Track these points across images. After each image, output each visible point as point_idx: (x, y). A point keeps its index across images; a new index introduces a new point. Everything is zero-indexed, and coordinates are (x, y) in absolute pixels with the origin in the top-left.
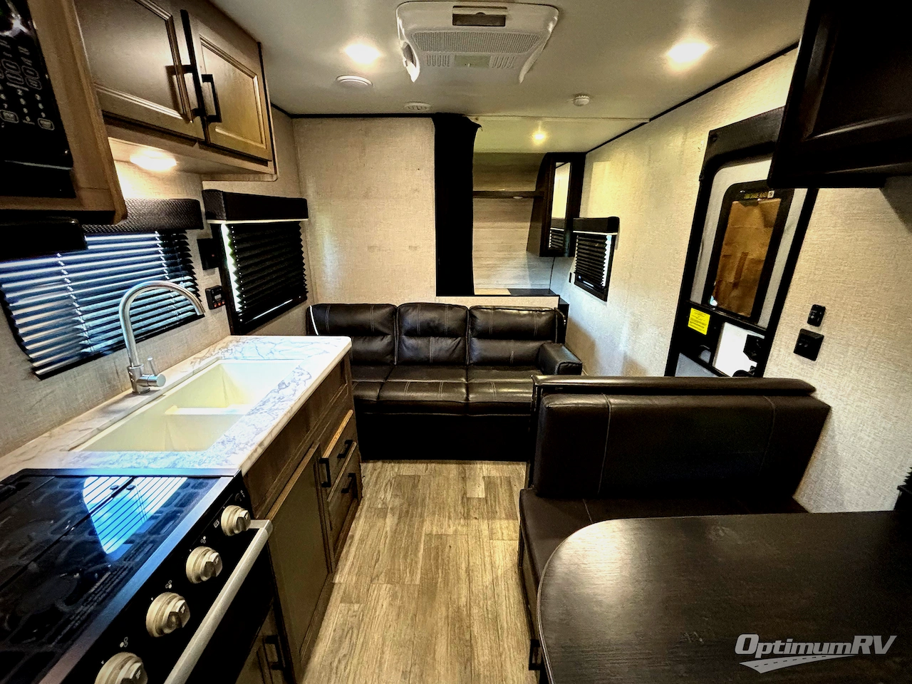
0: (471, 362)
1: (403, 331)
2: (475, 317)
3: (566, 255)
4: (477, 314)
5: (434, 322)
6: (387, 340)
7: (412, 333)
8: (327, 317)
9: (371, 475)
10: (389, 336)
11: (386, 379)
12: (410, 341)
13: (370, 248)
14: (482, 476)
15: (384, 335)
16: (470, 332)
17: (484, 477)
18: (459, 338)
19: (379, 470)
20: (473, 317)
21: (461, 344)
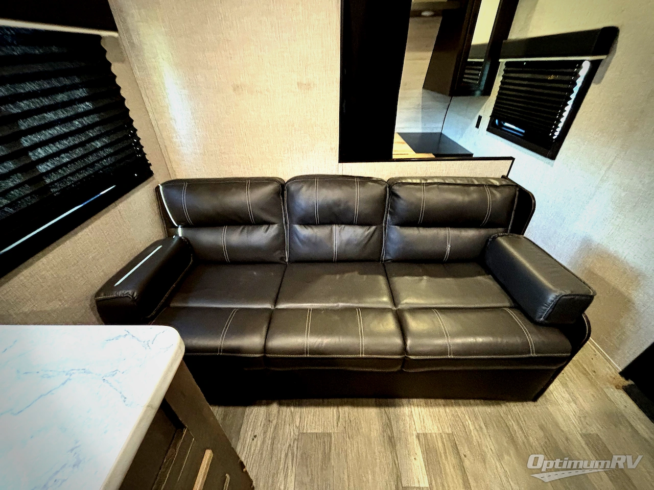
0: (388, 257)
1: (295, 219)
2: (397, 196)
3: (478, 93)
4: (400, 191)
5: (339, 205)
6: (273, 230)
7: (308, 221)
8: (184, 199)
9: (265, 433)
10: (276, 226)
11: (276, 302)
12: (304, 232)
13: (236, 88)
14: (415, 433)
15: (269, 223)
16: (389, 218)
17: (418, 436)
18: (373, 228)
19: (274, 422)
20: (394, 194)
21: (376, 235)
